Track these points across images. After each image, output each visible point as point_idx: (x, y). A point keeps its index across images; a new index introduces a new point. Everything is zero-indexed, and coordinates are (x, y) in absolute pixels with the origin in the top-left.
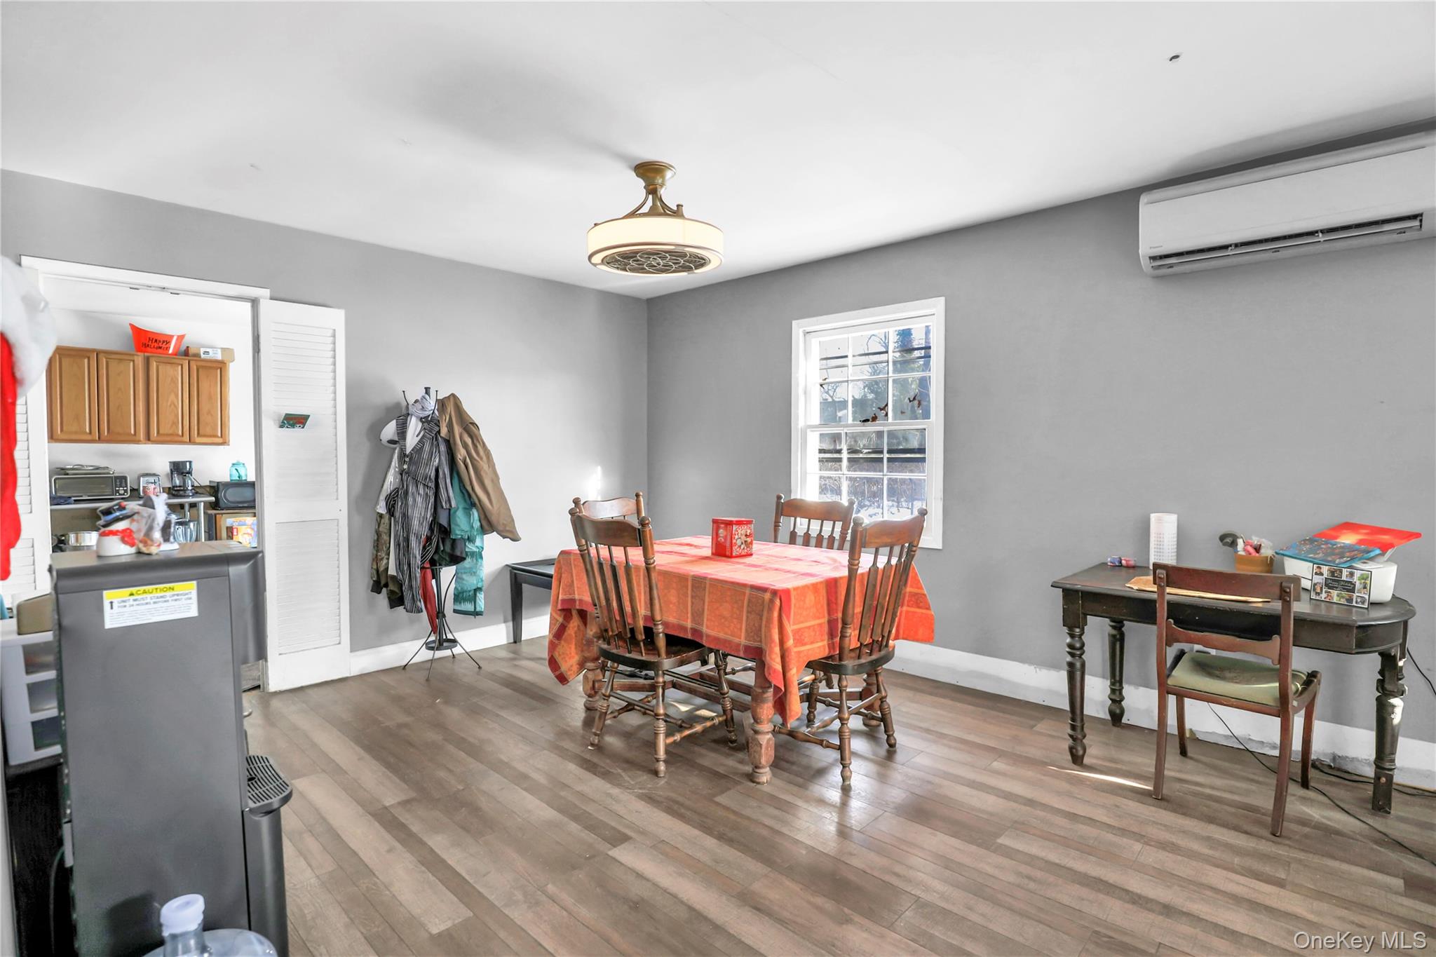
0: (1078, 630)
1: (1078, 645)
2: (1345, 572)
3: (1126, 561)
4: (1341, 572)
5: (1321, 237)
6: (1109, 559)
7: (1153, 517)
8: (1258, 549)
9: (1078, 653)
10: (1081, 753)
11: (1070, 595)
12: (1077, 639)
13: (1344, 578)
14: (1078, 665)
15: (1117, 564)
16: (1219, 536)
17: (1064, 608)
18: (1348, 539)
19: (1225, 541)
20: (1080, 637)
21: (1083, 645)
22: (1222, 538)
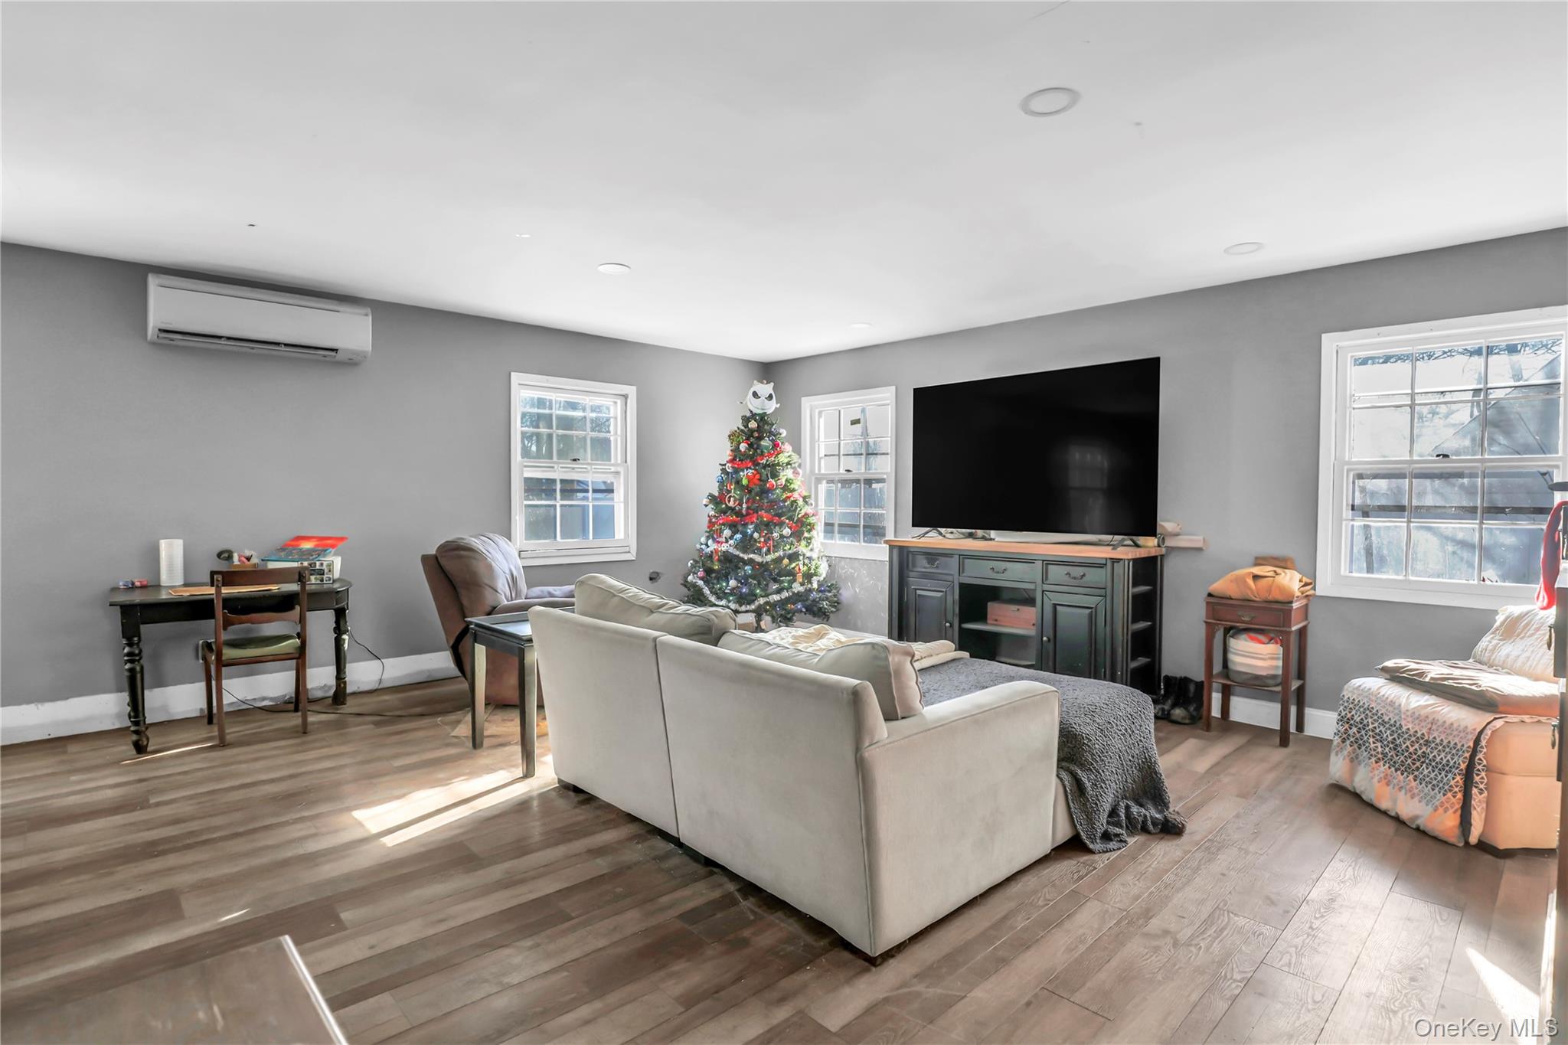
0: (136, 639)
1: (137, 652)
2: (318, 563)
3: (140, 582)
4: (315, 563)
5: (283, 348)
6: (121, 584)
7: (163, 543)
8: (248, 559)
9: (137, 658)
10: (145, 743)
11: (127, 610)
12: (135, 646)
13: (318, 567)
14: (138, 668)
15: (130, 586)
16: (216, 553)
17: (122, 623)
18: (307, 546)
19: (222, 556)
20: (138, 644)
21: (141, 651)
22: (219, 555)
